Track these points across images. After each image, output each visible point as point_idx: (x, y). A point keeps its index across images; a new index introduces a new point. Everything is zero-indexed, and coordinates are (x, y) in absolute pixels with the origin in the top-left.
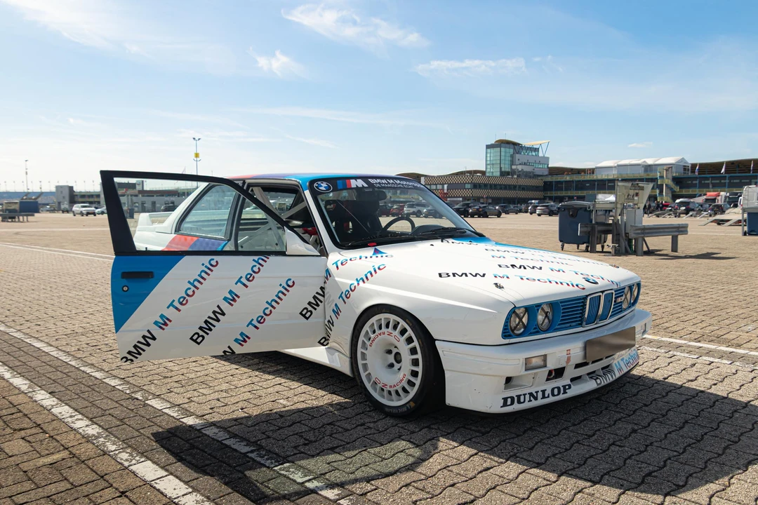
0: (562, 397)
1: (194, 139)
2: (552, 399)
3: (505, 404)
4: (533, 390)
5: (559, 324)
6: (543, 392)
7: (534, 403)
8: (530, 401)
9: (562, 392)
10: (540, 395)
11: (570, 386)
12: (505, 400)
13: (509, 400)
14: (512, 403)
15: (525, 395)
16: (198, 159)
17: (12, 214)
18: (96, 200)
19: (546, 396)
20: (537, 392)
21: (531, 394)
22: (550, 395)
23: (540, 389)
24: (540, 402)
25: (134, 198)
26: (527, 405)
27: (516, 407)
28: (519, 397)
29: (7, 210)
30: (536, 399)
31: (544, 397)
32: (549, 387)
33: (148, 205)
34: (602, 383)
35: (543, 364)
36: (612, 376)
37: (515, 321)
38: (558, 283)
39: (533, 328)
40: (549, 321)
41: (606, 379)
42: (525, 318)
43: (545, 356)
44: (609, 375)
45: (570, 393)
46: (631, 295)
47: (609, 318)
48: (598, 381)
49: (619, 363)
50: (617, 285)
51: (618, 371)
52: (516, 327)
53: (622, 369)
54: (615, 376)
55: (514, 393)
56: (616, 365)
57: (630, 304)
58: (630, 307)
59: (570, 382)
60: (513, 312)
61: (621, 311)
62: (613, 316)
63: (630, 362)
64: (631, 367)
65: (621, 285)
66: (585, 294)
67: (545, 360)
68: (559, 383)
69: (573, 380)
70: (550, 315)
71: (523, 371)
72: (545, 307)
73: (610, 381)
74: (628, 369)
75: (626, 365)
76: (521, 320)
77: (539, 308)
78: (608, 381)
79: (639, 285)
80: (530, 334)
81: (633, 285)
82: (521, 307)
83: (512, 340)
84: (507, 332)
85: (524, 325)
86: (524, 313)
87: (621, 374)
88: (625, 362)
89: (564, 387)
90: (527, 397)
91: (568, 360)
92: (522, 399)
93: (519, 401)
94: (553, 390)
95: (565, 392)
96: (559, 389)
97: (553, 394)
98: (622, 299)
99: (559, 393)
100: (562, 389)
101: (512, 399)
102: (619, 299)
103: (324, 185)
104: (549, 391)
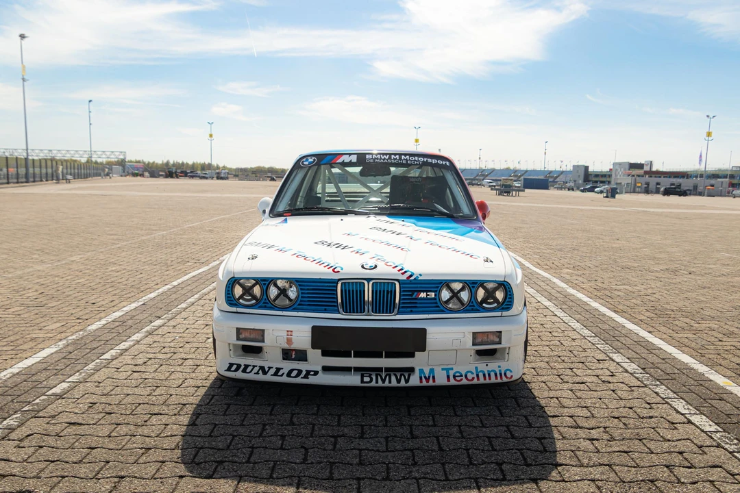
0: (299, 380)
1: (708, 116)
2: (285, 379)
3: (229, 369)
4: (266, 365)
6: (278, 370)
7: (261, 377)
8: (257, 373)
9: (302, 375)
10: (272, 371)
11: (316, 373)
12: (231, 365)
13: (235, 367)
14: (236, 370)
15: (254, 366)
16: (710, 138)
17: (507, 189)
19: (279, 374)
20: (270, 368)
21: (262, 368)
22: (285, 375)
23: (275, 365)
24: (269, 378)
26: (251, 376)
27: (239, 375)
28: (247, 366)
30: (265, 373)
31: (276, 374)
32: (287, 366)
33: (653, 186)
34: (373, 384)
35: (261, 338)
36: (399, 381)
37: (238, 291)
38: (320, 263)
39: (264, 303)
40: (290, 300)
41: (384, 381)
42: (257, 291)
43: (263, 331)
44: (393, 378)
45: (312, 380)
46: (473, 295)
47: (398, 313)
48: (366, 379)
49: (432, 371)
50: (411, 276)
51: (421, 378)
52: (241, 297)
53: (434, 377)
54: (407, 381)
55: (243, 361)
56: (421, 371)
57: (473, 306)
58: (477, 311)
59: (319, 368)
60: (233, 282)
61: (442, 312)
62: (412, 312)
63: (466, 376)
64: (465, 382)
65: (420, 278)
66: (336, 277)
67: (263, 336)
68: (303, 366)
69: (326, 369)
70: (293, 293)
71: (233, 340)
72: (279, 283)
73: (390, 385)
74: (453, 382)
75: (448, 377)
76: (247, 291)
77: (266, 282)
78: (387, 384)
79: (504, 285)
80: (260, 308)
81: (474, 282)
82: (248, 279)
83: (240, 310)
84: (231, 300)
85: (254, 297)
86: (254, 285)
87: (424, 383)
88: (451, 373)
89: (308, 372)
90: (256, 369)
91: (289, 341)
92: (248, 370)
93: (244, 371)
94: (291, 371)
95: (306, 377)
96: (300, 372)
97: (289, 375)
98: (433, 295)
99: (297, 376)
100: (304, 373)
101: (239, 366)
102: (423, 295)
103: (311, 160)
104: (286, 371)
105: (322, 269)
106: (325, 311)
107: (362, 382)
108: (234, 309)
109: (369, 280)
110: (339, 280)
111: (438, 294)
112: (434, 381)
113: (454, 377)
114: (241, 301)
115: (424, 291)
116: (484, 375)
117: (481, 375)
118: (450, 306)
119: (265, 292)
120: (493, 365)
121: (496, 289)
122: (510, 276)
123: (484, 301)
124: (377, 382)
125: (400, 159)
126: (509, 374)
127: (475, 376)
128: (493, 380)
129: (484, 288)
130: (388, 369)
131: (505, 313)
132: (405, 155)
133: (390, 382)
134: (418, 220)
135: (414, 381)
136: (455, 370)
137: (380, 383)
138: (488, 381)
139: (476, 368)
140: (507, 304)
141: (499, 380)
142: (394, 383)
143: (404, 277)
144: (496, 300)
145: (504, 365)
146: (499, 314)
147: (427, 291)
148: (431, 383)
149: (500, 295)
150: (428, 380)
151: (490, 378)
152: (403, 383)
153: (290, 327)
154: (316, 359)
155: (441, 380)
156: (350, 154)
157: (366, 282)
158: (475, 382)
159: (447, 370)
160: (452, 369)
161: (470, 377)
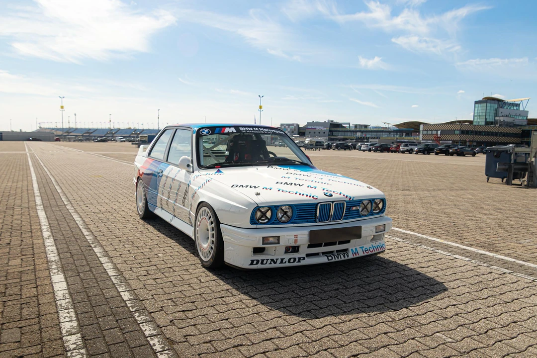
0: (296, 264)
2: (287, 265)
3: (252, 264)
4: (274, 258)
5: (295, 220)
6: (282, 260)
7: (273, 266)
8: (271, 263)
10: (279, 261)
11: (304, 258)
12: (252, 261)
13: (255, 262)
14: (257, 263)
15: (267, 260)
19: (284, 262)
20: (277, 259)
21: (272, 260)
22: (287, 262)
23: (280, 257)
24: (278, 265)
26: (268, 266)
27: (260, 266)
28: (263, 261)
29: (140, 140)
30: (275, 263)
31: (282, 262)
32: (287, 257)
34: (334, 260)
35: (277, 241)
36: (344, 257)
37: (259, 215)
38: (301, 194)
39: (274, 220)
40: (288, 217)
41: (338, 258)
42: (269, 214)
43: (279, 237)
44: (342, 256)
45: (303, 263)
46: (372, 206)
47: (343, 219)
48: (330, 258)
49: (356, 249)
50: (350, 198)
51: (353, 254)
52: (260, 218)
53: (358, 252)
54: (348, 256)
55: (259, 258)
56: (352, 250)
57: (371, 212)
58: (373, 215)
59: (305, 256)
60: (256, 209)
61: (360, 216)
62: (348, 218)
63: (369, 250)
64: (370, 253)
65: (354, 199)
66: (316, 202)
67: (279, 240)
68: (296, 255)
69: (308, 255)
70: (290, 213)
71: (261, 244)
72: (284, 208)
73: (341, 260)
74: (366, 254)
75: (363, 251)
76: (264, 214)
77: (274, 208)
78: (340, 259)
79: (383, 200)
80: (273, 223)
81: (372, 200)
82: (263, 207)
83: (258, 226)
84: (253, 221)
85: (267, 218)
86: (268, 211)
87: (355, 256)
88: (364, 249)
89: (299, 259)
90: (269, 261)
91: (296, 241)
92: (265, 262)
93: (262, 263)
94: (290, 259)
95: (299, 261)
96: (295, 259)
97: (289, 262)
99: (294, 261)
100: (297, 260)
101: (258, 261)
102: (354, 208)
103: (206, 130)
104: (286, 260)
105: (304, 197)
106: (307, 222)
107: (328, 260)
108: (255, 226)
109: (333, 202)
110: (318, 203)
111: (359, 207)
112: (358, 254)
113: (365, 251)
114: (260, 221)
116: (376, 248)
118: (363, 213)
119: (274, 214)
120: (378, 243)
121: (379, 203)
123: (375, 209)
126: (384, 247)
127: (373, 249)
129: (376, 202)
130: (338, 251)
131: (382, 215)
133: (341, 258)
135: (351, 256)
136: (365, 247)
137: (337, 260)
138: (377, 251)
139: (373, 245)
140: (383, 210)
141: (381, 250)
142: (343, 258)
143: (348, 199)
144: (379, 208)
145: (382, 242)
146: (379, 215)
147: (356, 206)
148: (357, 256)
150: (356, 254)
152: (346, 257)
153: (296, 233)
155: (361, 254)
157: (331, 204)
158: (373, 252)
159: (362, 248)
160: (363, 247)
161: (371, 250)
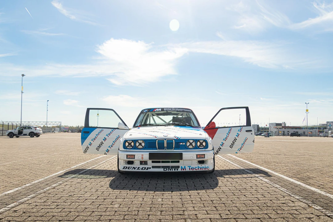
0: (145, 170)
1: (306, 103)
2: (141, 170)
3: (124, 168)
4: (135, 167)
7: (133, 170)
8: (132, 169)
9: (146, 169)
10: (137, 168)
11: (150, 168)
12: (124, 167)
13: (125, 168)
14: (126, 168)
15: (131, 167)
16: (308, 112)
18: (268, 130)
19: (139, 169)
20: (136, 167)
21: (134, 168)
23: (138, 166)
24: (136, 170)
25: (280, 129)
26: (130, 170)
27: (127, 170)
28: (129, 167)
30: (135, 169)
31: (138, 169)
32: (141, 166)
33: (286, 133)
34: (167, 171)
36: (175, 170)
37: (127, 144)
38: (151, 135)
39: (135, 147)
40: (142, 146)
41: (170, 170)
42: (132, 144)
43: (134, 155)
44: (173, 169)
45: (149, 170)
46: (196, 144)
47: (174, 149)
48: (165, 169)
49: (185, 167)
50: (178, 138)
51: (181, 169)
52: (128, 146)
53: (185, 169)
54: (177, 170)
55: (128, 166)
56: (182, 167)
57: (196, 147)
58: (198, 149)
59: (151, 167)
60: (126, 141)
61: (187, 149)
62: (178, 149)
63: (195, 169)
65: (180, 139)
67: (134, 157)
68: (146, 166)
69: (153, 167)
70: (143, 144)
71: (125, 158)
72: (139, 141)
73: (172, 171)
74: (191, 170)
75: (190, 169)
76: (130, 144)
77: (135, 141)
78: (171, 171)
79: (205, 141)
80: (133, 149)
81: (196, 140)
82: (130, 140)
83: (127, 150)
84: (125, 147)
85: (132, 146)
86: (132, 142)
87: (183, 170)
88: (191, 168)
89: (148, 168)
90: (132, 168)
91: (142, 158)
92: (130, 168)
93: (128, 169)
94: (143, 168)
95: (147, 169)
96: (145, 168)
97: (142, 169)
98: (184, 144)
99: (144, 169)
100: (146, 168)
101: (127, 167)
102: (181, 144)
103: (146, 111)
104: (141, 168)
105: (152, 137)
106: (153, 149)
107: (164, 170)
108: (125, 150)
109: (165, 139)
110: (157, 139)
111: (186, 144)
112: (185, 170)
113: (192, 169)
115: (182, 143)
116: (201, 168)
117: (199, 168)
118: (189, 147)
119: (135, 144)
120: (203, 165)
121: (203, 142)
122: (207, 138)
123: (200, 146)
124: (168, 170)
125: (175, 110)
126: (208, 168)
127: (198, 168)
128: (203, 170)
129: (200, 142)
130: (172, 166)
131: (206, 150)
132: (177, 108)
133: (172, 170)
134: (181, 127)
135: (180, 170)
137: (169, 171)
138: (202, 170)
139: (198, 166)
140: (206, 147)
141: (205, 170)
142: (173, 170)
143: (176, 138)
144: (203, 146)
145: (206, 166)
146: (204, 150)
147: (183, 143)
148: (184, 170)
149: (204, 144)
150: (183, 169)
151: (202, 169)
152: (176, 170)
153: (142, 153)
154: (150, 164)
155: (187, 170)
156: (159, 109)
157: (165, 140)
158: (198, 170)
159: (189, 167)
160: (191, 166)
161: (196, 169)
